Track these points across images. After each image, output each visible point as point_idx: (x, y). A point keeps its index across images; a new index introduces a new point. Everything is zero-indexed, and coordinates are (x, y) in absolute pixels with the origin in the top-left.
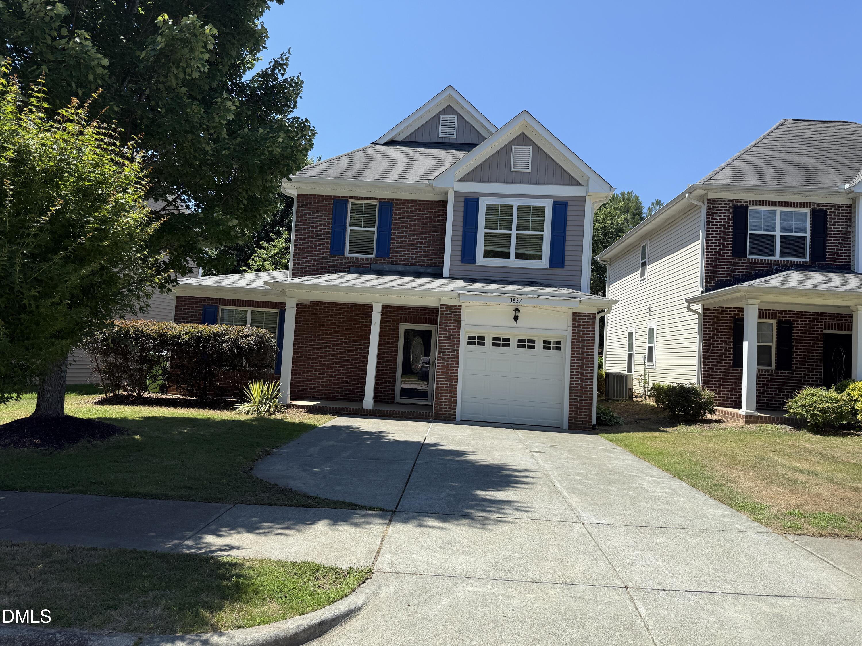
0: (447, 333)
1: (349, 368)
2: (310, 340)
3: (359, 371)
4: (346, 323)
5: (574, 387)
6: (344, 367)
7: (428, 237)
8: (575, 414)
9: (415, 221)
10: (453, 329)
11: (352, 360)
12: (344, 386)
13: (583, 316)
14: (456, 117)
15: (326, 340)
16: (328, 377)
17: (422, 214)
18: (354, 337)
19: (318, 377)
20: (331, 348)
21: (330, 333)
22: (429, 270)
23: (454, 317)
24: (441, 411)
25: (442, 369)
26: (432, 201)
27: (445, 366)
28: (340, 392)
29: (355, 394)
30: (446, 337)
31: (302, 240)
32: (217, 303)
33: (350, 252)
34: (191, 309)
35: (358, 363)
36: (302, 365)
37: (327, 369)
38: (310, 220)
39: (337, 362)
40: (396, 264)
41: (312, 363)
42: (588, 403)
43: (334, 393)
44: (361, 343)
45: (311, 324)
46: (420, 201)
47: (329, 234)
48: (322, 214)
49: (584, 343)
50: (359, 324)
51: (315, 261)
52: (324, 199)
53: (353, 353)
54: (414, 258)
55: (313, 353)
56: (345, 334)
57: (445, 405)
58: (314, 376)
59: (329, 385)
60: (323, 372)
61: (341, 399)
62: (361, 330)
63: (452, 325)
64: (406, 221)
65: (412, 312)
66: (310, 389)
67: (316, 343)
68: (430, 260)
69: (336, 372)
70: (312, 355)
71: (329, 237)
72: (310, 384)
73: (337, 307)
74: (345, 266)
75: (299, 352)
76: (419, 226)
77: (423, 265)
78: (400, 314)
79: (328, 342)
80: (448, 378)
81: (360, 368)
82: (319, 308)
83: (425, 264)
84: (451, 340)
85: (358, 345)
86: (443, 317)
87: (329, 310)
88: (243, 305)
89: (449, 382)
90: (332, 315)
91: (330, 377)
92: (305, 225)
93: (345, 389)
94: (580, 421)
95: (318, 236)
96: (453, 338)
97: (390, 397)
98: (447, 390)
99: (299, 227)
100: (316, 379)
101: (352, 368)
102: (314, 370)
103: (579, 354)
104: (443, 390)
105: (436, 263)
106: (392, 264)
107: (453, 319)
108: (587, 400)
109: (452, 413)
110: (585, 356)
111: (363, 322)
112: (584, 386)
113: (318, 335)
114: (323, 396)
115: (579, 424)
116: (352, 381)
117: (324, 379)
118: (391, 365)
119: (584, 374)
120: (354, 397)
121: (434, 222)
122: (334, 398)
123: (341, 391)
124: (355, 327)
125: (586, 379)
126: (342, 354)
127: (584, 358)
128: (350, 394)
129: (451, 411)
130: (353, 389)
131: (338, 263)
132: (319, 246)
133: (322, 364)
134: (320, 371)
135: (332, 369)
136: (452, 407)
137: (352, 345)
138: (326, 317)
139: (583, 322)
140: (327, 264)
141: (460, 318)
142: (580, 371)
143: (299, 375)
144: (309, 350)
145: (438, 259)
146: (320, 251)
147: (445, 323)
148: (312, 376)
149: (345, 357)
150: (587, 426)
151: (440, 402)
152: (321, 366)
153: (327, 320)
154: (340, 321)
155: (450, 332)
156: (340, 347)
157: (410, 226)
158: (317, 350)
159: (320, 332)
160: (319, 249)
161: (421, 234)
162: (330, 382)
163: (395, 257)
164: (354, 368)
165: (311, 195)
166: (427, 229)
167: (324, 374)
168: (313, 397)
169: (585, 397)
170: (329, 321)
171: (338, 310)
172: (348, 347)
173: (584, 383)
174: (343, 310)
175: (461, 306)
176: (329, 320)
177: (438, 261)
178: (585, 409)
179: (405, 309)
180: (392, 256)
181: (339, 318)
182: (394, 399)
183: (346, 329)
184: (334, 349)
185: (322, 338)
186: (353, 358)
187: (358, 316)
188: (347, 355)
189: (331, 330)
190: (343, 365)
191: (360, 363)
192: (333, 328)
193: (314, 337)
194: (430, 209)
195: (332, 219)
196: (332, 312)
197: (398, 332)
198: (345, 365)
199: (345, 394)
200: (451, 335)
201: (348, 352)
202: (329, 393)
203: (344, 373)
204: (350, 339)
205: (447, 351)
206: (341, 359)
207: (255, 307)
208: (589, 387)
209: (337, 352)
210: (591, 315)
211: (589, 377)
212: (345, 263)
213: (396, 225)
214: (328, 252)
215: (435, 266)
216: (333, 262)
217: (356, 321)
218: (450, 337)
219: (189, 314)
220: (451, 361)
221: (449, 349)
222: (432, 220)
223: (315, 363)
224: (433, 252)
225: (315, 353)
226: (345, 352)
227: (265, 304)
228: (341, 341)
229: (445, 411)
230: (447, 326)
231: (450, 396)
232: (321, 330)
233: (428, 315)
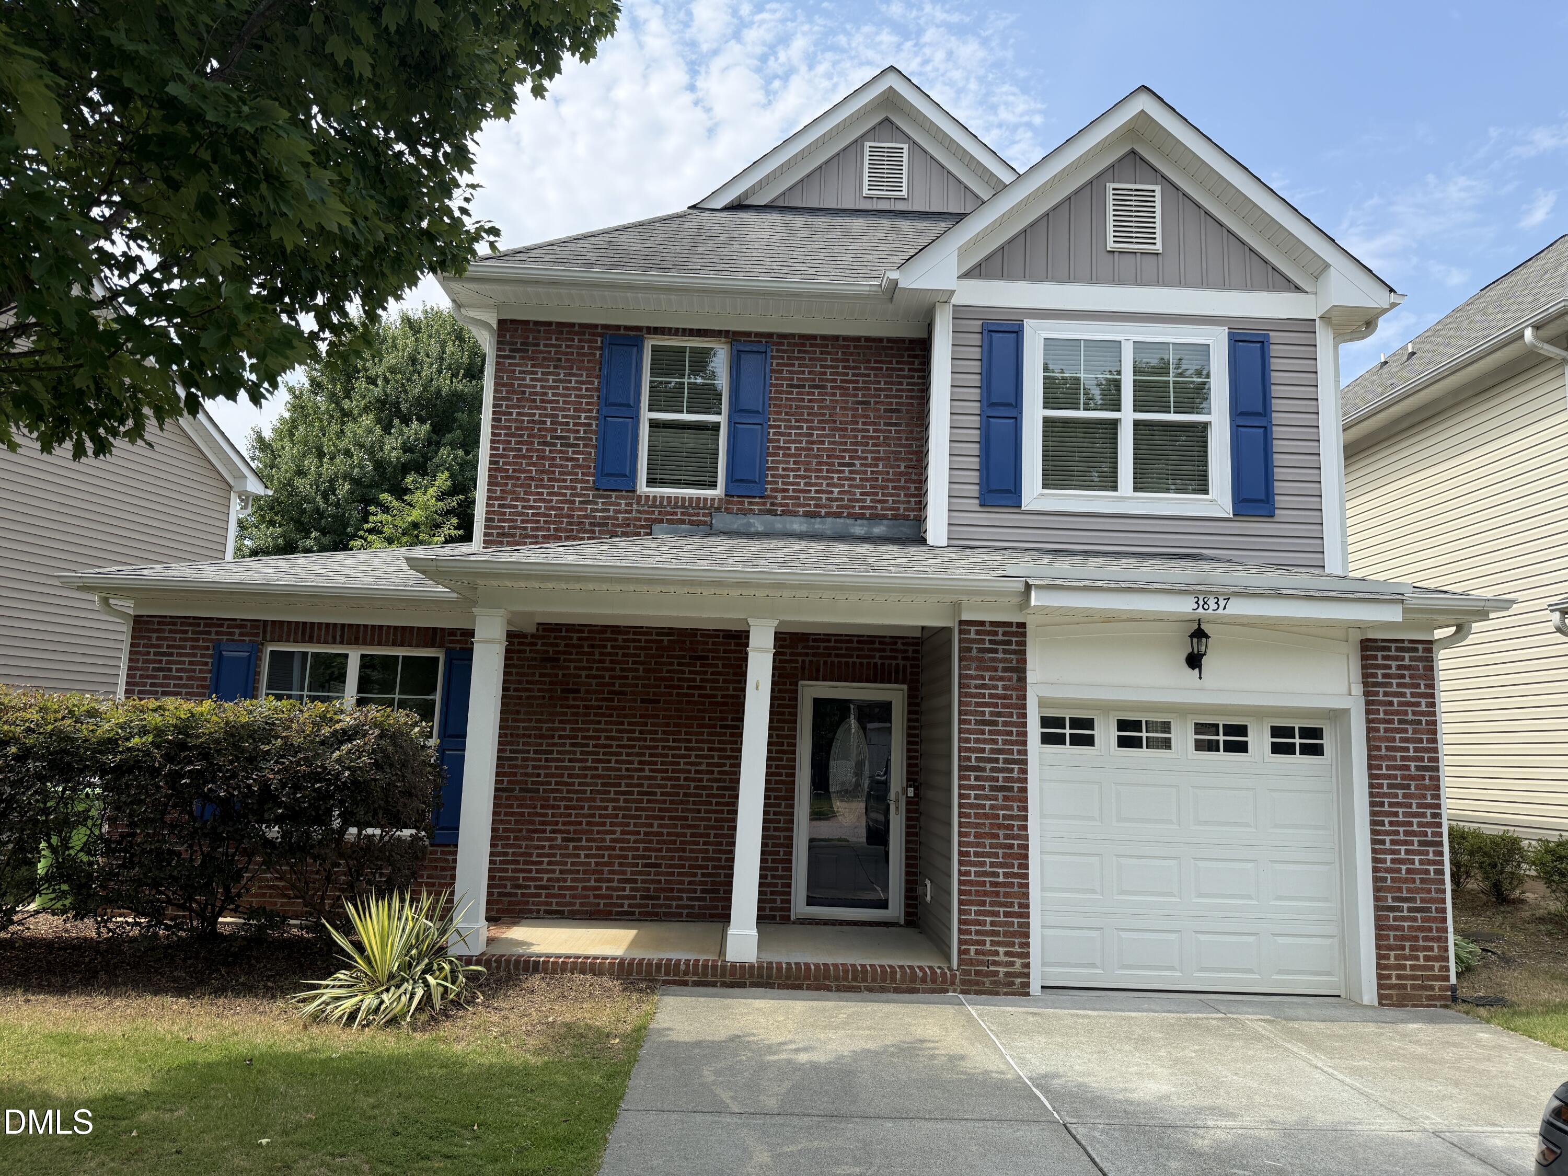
0: (987, 710)
1: (656, 818)
2: (536, 736)
3: (683, 827)
4: (644, 686)
5: (1388, 870)
6: (639, 817)
7: (872, 438)
8: (1397, 957)
9: (834, 395)
10: (1005, 697)
11: (662, 794)
12: (640, 873)
13: (1398, 649)
14: (905, 146)
15: (584, 738)
16: (591, 848)
17: (854, 375)
18: (668, 725)
19: (560, 848)
20: (599, 761)
21: (596, 715)
22: (878, 530)
23: (1004, 660)
24: (981, 963)
25: (977, 825)
26: (880, 340)
27: (986, 816)
28: (627, 892)
29: (673, 899)
30: (984, 723)
31: (511, 449)
32: (257, 635)
33: (651, 482)
34: (179, 654)
35: (682, 802)
36: (513, 814)
37: (588, 823)
38: (536, 394)
39: (617, 800)
40: (784, 513)
41: (542, 807)
42: (1434, 920)
43: (611, 897)
44: (690, 741)
45: (540, 690)
46: (845, 338)
47: (591, 432)
48: (570, 375)
49: (1406, 731)
50: (681, 687)
51: (552, 508)
52: (576, 333)
53: (667, 771)
54: (835, 495)
55: (546, 775)
56: (642, 716)
57: (993, 943)
58: (551, 847)
59: (594, 872)
60: (575, 832)
61: (633, 913)
62: (688, 703)
63: (1000, 684)
64: (808, 394)
65: (835, 648)
66: (536, 887)
67: (555, 745)
68: (880, 501)
69: (614, 832)
70: (542, 784)
71: (591, 439)
72: (538, 871)
73: (616, 640)
74: (639, 519)
76: (846, 409)
77: (862, 516)
78: (802, 654)
79: (592, 742)
80: (996, 855)
81: (686, 818)
82: (563, 643)
83: (868, 512)
84: (998, 733)
85: (679, 748)
86: (971, 659)
87: (592, 646)
88: (334, 638)
89: (1001, 865)
90: (603, 662)
91: (599, 848)
92: (519, 407)
93: (643, 881)
94: (1414, 978)
95: (558, 438)
96: (1005, 724)
97: (778, 904)
98: (997, 894)
99: (505, 413)
100: (554, 855)
101: (662, 818)
102: (549, 828)
103: (1395, 768)
104: (985, 893)
105: (898, 509)
106: (772, 512)
107: (1001, 665)
108: (1428, 910)
109: (1018, 967)
110: (1413, 771)
111: (694, 680)
112: (1417, 865)
113: (561, 722)
114: (577, 907)
115: (1414, 987)
116: (663, 858)
117: (578, 856)
118: (779, 805)
119: (1415, 828)
120: (670, 907)
121: (886, 396)
122: (610, 913)
123: (632, 889)
124: (671, 694)
125: (1421, 843)
126: (631, 777)
127: (1412, 778)
128: (658, 898)
129: (1012, 964)
130: (667, 882)
131: (620, 511)
132: (561, 466)
133: (574, 808)
134: (568, 832)
135: (604, 824)
136: (1016, 949)
137: (664, 748)
138: (584, 668)
139: (1399, 667)
140: (586, 517)
141: (1025, 661)
142: (1401, 818)
144: (534, 767)
145: (902, 498)
146: (565, 481)
147: (977, 677)
148: (544, 847)
149: (641, 785)
150: (1437, 992)
151: (978, 933)
152: (570, 815)
153: (587, 676)
154: (626, 678)
155: (996, 705)
156: (628, 755)
157: (820, 408)
158: (557, 768)
159: (566, 714)
160: (561, 473)
161: (853, 430)
162: (597, 864)
163: (779, 495)
164: (671, 818)
165: (537, 323)
166: (868, 417)
167: (580, 840)
168: (546, 912)
169: (1422, 900)
170: (594, 681)
171: (621, 648)
172: (651, 755)
173: (1417, 858)
174: (635, 648)
175: (1023, 625)
176: (595, 677)
177: (903, 502)
178: (1426, 939)
179: (814, 640)
180: (772, 490)
181: (622, 670)
182: (789, 910)
183: (643, 701)
184: (609, 761)
185: (572, 729)
186: (666, 786)
187: (679, 664)
188: (647, 778)
189: (601, 707)
190: (637, 809)
191: (687, 802)
192: (606, 700)
193: (549, 729)
194: (876, 362)
195: (598, 390)
196: (601, 654)
197: (796, 707)
198: (643, 809)
199: (643, 897)
200: (999, 714)
201: (651, 770)
202: (596, 897)
203: (638, 833)
204: (656, 732)
205: (988, 766)
206: (632, 793)
207: (372, 644)
208: (1432, 868)
209: (620, 770)
210: (1420, 647)
211: (1430, 838)
212: (639, 512)
213: (780, 406)
214: (587, 481)
215: (895, 517)
216: (603, 511)
217: (672, 679)
218: (995, 723)
219: (170, 670)
220: (1005, 798)
221: (996, 760)
222: (880, 389)
223: (553, 807)
224: (888, 480)
225: (552, 775)
226: (643, 770)
227: (402, 635)
228: (629, 739)
229: (995, 963)
230: (984, 686)
231: (1006, 914)
232: (569, 707)
233: (881, 658)
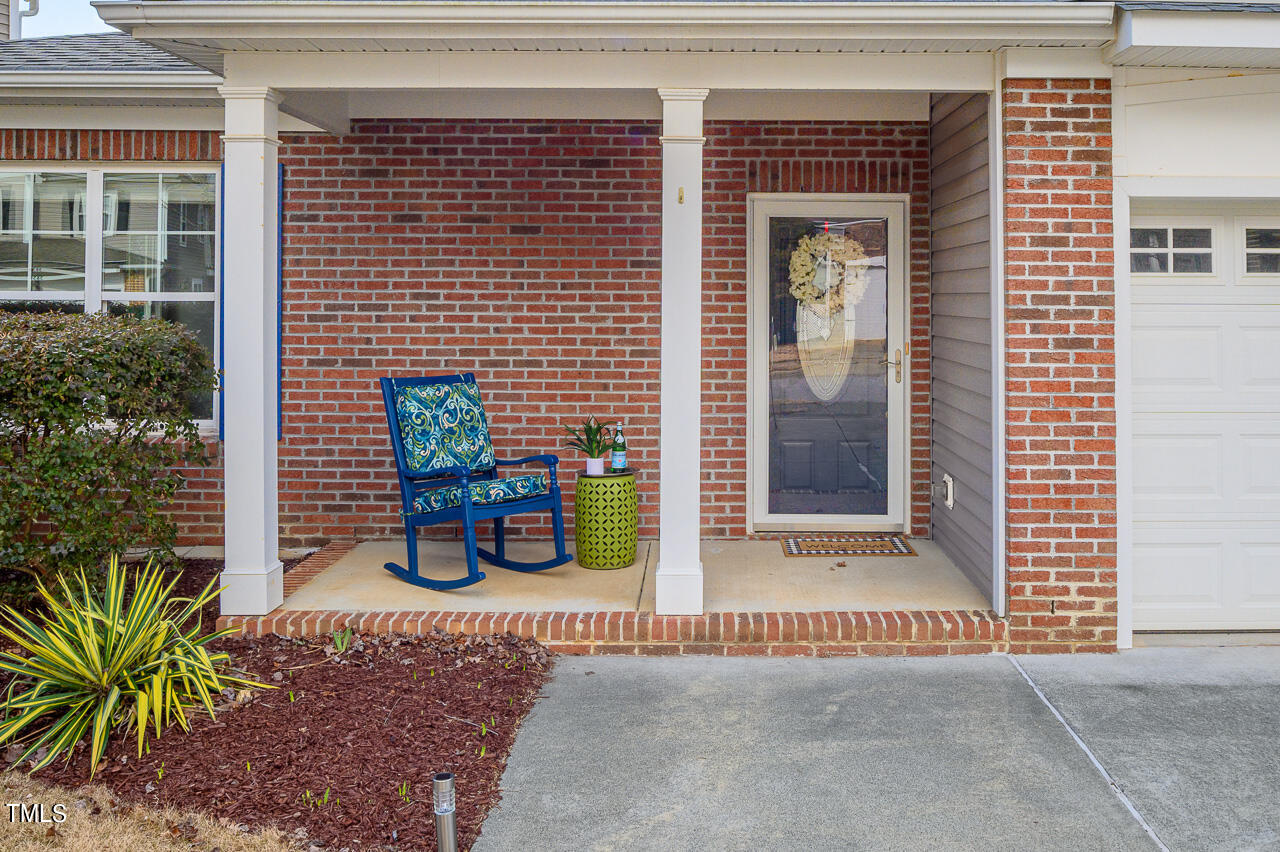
0: (1050, 221)
1: (543, 398)
2: (361, 285)
4: (515, 208)
6: (519, 397)
10: (1078, 199)
11: (551, 364)
15: (431, 285)
18: (553, 264)
20: (455, 319)
21: (446, 252)
23: (1076, 141)
24: (1042, 606)
25: (1035, 401)
27: (1050, 386)
30: (1046, 242)
35: (580, 375)
36: (336, 396)
44: (587, 286)
45: (362, 218)
50: (570, 208)
53: (555, 331)
55: (380, 341)
56: (514, 252)
57: (1060, 576)
62: (582, 230)
63: (1070, 179)
65: (800, 143)
67: (390, 297)
70: (374, 352)
72: (378, 475)
73: (469, 141)
75: (320, 340)
78: (748, 153)
79: (443, 292)
80: (1065, 445)
81: (587, 398)
82: (391, 148)
84: (1068, 256)
85: (572, 298)
86: (1022, 141)
87: (435, 151)
88: (63, 151)
89: (1072, 460)
90: (452, 173)
96: (1079, 242)
97: (728, 513)
98: (1067, 503)
101: (552, 398)
104: (1048, 503)
107: (1071, 149)
109: (1098, 611)
111: (590, 197)
113: (395, 263)
122: (485, 531)
124: (555, 219)
126: (504, 341)
129: (1090, 606)
136: (1097, 583)
137: (549, 297)
138: (424, 184)
141: (1110, 142)
143: (327, 441)
144: (362, 330)
147: (1033, 170)
149: (519, 352)
151: (1036, 562)
153: (430, 196)
154: (488, 196)
155: (1064, 213)
156: (497, 308)
159: (402, 252)
164: (565, 398)
170: (440, 203)
171: (477, 152)
172: (531, 308)
174: (499, 152)
175: (1105, 83)
176: (441, 196)
179: (768, 132)
181: (481, 185)
182: (743, 520)
183: (514, 230)
184: (469, 319)
185: (413, 274)
186: (555, 353)
187: (565, 174)
188: (527, 341)
189: (452, 241)
191: (588, 375)
192: (459, 229)
196: (449, 162)
197: (743, 232)
198: (523, 386)
200: (1069, 228)
201: (532, 330)
203: (518, 420)
204: (537, 275)
205: (1052, 309)
206: (506, 364)
207: (118, 159)
209: (486, 330)
217: (556, 197)
218: (1063, 242)
220: (1079, 358)
221: (1065, 300)
225: (389, 341)
226: (520, 330)
227: (158, 144)
228: (497, 286)
229: (1063, 606)
230: (1044, 183)
231: (1081, 533)
232: (405, 241)
233: (870, 154)
